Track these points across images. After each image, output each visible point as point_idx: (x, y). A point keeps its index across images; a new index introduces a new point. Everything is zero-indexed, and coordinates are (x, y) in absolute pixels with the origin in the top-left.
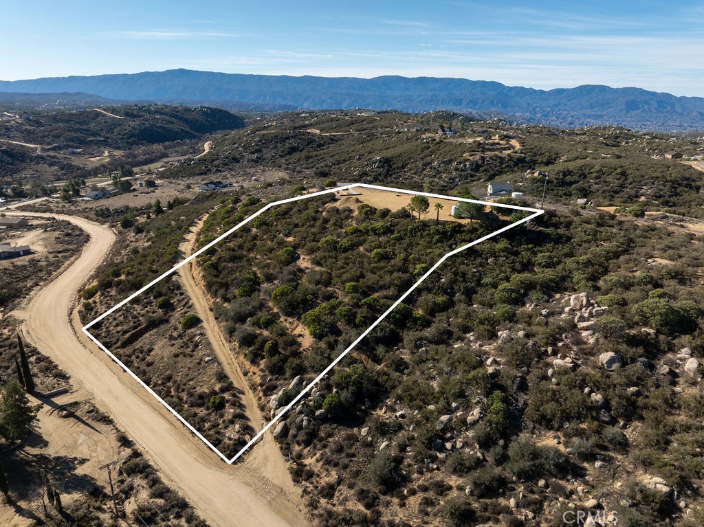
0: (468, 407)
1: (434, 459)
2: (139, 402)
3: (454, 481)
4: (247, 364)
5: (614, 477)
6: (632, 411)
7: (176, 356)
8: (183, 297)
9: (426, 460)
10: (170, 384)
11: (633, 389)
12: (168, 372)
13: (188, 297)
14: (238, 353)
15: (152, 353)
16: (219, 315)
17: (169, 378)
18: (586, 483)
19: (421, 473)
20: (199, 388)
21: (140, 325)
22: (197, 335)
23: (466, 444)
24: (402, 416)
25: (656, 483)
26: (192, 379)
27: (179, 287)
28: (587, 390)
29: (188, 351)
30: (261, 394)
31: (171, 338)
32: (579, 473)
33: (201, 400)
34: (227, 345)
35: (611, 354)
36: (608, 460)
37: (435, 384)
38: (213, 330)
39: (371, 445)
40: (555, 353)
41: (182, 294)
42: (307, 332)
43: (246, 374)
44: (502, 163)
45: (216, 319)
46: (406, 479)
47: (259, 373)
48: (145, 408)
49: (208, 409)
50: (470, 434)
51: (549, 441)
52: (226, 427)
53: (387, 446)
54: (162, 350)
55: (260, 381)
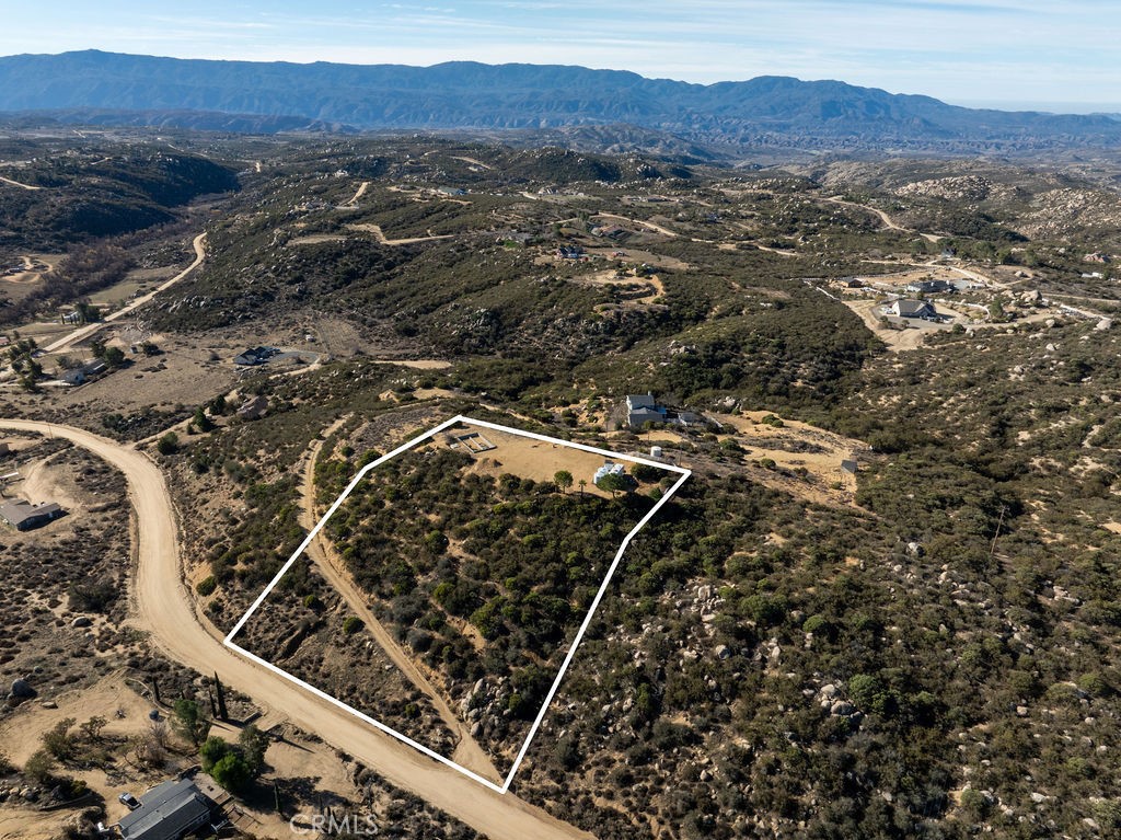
0: (623, 698)
1: (601, 741)
2: (334, 717)
3: (617, 756)
4: (427, 668)
5: (720, 742)
6: (734, 692)
7: (353, 665)
8: (332, 593)
9: (595, 743)
10: (357, 694)
11: (736, 675)
12: (350, 683)
13: (337, 593)
14: (414, 657)
15: (324, 663)
16: (380, 614)
17: (354, 689)
18: (703, 747)
19: (593, 752)
20: (388, 697)
21: (294, 630)
22: (365, 640)
23: (623, 727)
24: (574, 708)
25: (743, 743)
26: (378, 689)
27: (323, 582)
28: (706, 677)
29: (363, 658)
30: (449, 698)
31: (338, 645)
32: (698, 741)
33: (396, 709)
34: (399, 648)
35: (723, 647)
36: (717, 730)
37: (596, 678)
38: (380, 634)
39: (552, 734)
40: (685, 646)
41: (330, 590)
42: (477, 632)
43: (428, 678)
44: (642, 322)
45: (378, 619)
46: (583, 758)
47: (441, 677)
48: (344, 722)
49: (405, 716)
50: (626, 719)
51: (681, 720)
52: (428, 732)
53: (565, 734)
54: (334, 659)
55: (444, 686)
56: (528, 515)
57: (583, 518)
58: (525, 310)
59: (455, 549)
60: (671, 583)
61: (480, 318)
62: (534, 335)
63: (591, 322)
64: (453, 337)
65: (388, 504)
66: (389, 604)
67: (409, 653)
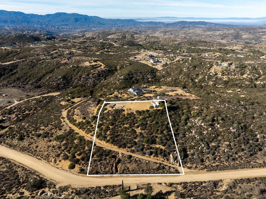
0: (201, 145)
1: (204, 154)
2: (146, 178)
3: (208, 156)
4: (156, 158)
5: (223, 145)
6: (218, 135)
7: (138, 165)
8: (115, 152)
9: (203, 155)
10: (145, 171)
11: (216, 132)
12: (141, 169)
14: (150, 157)
15: (130, 168)
16: (133, 151)
17: (143, 170)
18: (221, 147)
19: (204, 157)
20: (153, 168)
21: (113, 165)
22: (136, 159)
23: (206, 150)
24: (193, 151)
25: (228, 143)
26: (150, 167)
27: (111, 151)
28: (212, 135)
29: (139, 163)
30: (166, 161)
31: (129, 163)
32: (219, 146)
33: (158, 169)
34: (145, 157)
35: (211, 129)
36: (221, 143)
37: (193, 144)
38: (137, 156)
39: (193, 158)
40: (203, 131)
42: (160, 146)
43: (158, 160)
45: (133, 153)
46: (203, 159)
47: (161, 158)
48: (149, 178)
49: (161, 169)
50: (205, 148)
51: (213, 144)
52: (170, 170)
53: (196, 157)
54: (131, 166)
55: (163, 159)
56: (149, 118)
57: (161, 115)
58: (72, 75)
59: (138, 131)
60: (188, 121)
61: (61, 79)
62: (79, 81)
63: (93, 75)
64: (55, 85)
65: (111, 127)
66: (133, 148)
67: (148, 157)
